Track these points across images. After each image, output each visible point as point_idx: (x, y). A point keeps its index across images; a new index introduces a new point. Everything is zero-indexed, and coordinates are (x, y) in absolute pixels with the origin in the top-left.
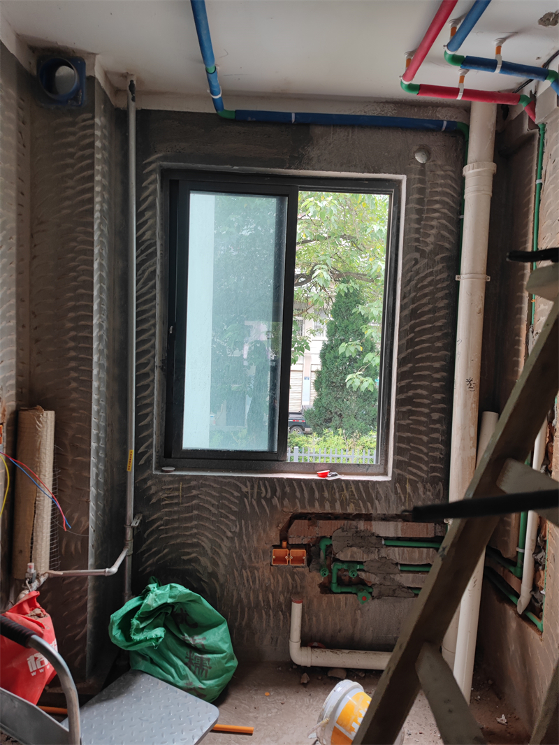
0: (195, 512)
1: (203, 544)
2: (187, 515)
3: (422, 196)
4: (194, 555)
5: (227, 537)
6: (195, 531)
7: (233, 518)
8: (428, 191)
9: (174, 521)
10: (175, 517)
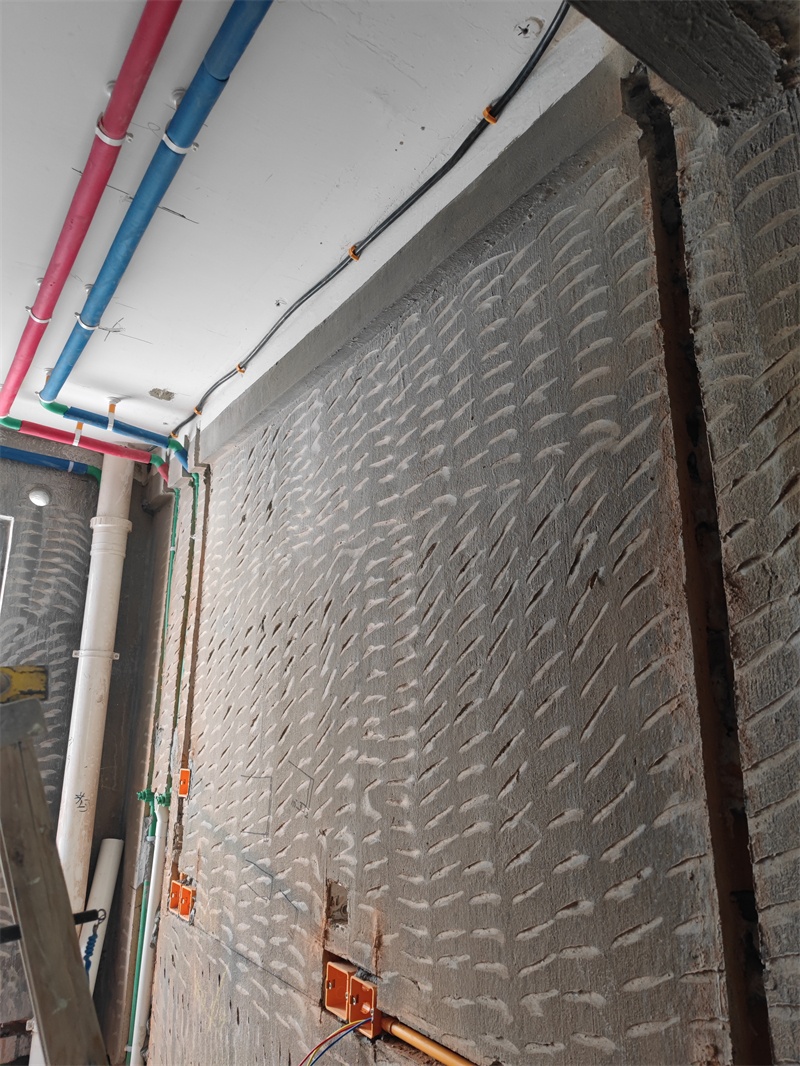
3: (35, 546)
8: (44, 540)
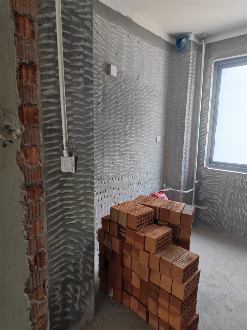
0: (218, 183)
1: (220, 194)
2: (215, 184)
4: (216, 198)
5: (229, 194)
6: (217, 189)
7: (231, 187)
9: (210, 185)
10: (210, 184)
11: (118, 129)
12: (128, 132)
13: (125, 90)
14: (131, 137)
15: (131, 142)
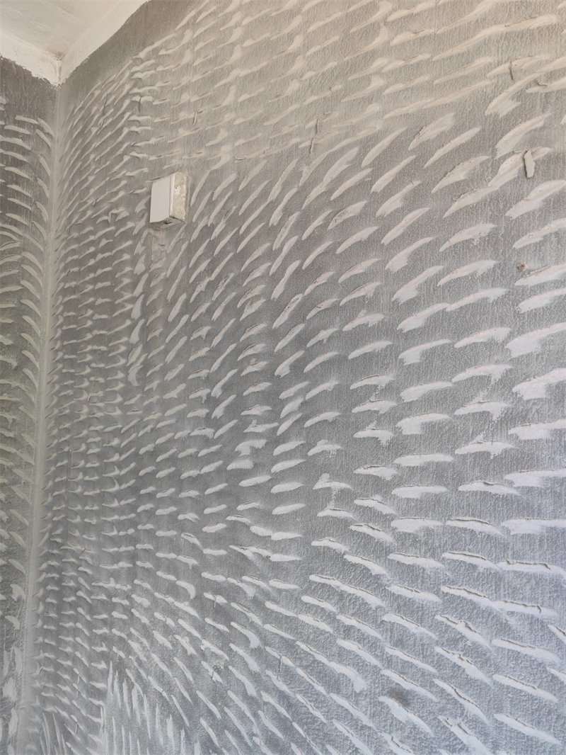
11: (195, 460)
12: (244, 483)
13: (231, 255)
14: (266, 517)
15: (265, 553)
